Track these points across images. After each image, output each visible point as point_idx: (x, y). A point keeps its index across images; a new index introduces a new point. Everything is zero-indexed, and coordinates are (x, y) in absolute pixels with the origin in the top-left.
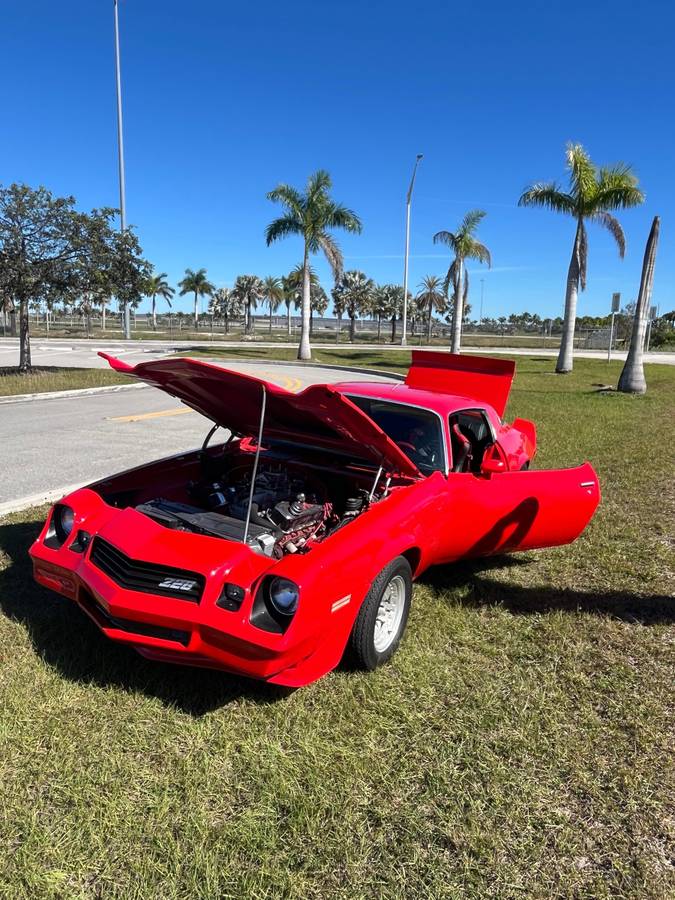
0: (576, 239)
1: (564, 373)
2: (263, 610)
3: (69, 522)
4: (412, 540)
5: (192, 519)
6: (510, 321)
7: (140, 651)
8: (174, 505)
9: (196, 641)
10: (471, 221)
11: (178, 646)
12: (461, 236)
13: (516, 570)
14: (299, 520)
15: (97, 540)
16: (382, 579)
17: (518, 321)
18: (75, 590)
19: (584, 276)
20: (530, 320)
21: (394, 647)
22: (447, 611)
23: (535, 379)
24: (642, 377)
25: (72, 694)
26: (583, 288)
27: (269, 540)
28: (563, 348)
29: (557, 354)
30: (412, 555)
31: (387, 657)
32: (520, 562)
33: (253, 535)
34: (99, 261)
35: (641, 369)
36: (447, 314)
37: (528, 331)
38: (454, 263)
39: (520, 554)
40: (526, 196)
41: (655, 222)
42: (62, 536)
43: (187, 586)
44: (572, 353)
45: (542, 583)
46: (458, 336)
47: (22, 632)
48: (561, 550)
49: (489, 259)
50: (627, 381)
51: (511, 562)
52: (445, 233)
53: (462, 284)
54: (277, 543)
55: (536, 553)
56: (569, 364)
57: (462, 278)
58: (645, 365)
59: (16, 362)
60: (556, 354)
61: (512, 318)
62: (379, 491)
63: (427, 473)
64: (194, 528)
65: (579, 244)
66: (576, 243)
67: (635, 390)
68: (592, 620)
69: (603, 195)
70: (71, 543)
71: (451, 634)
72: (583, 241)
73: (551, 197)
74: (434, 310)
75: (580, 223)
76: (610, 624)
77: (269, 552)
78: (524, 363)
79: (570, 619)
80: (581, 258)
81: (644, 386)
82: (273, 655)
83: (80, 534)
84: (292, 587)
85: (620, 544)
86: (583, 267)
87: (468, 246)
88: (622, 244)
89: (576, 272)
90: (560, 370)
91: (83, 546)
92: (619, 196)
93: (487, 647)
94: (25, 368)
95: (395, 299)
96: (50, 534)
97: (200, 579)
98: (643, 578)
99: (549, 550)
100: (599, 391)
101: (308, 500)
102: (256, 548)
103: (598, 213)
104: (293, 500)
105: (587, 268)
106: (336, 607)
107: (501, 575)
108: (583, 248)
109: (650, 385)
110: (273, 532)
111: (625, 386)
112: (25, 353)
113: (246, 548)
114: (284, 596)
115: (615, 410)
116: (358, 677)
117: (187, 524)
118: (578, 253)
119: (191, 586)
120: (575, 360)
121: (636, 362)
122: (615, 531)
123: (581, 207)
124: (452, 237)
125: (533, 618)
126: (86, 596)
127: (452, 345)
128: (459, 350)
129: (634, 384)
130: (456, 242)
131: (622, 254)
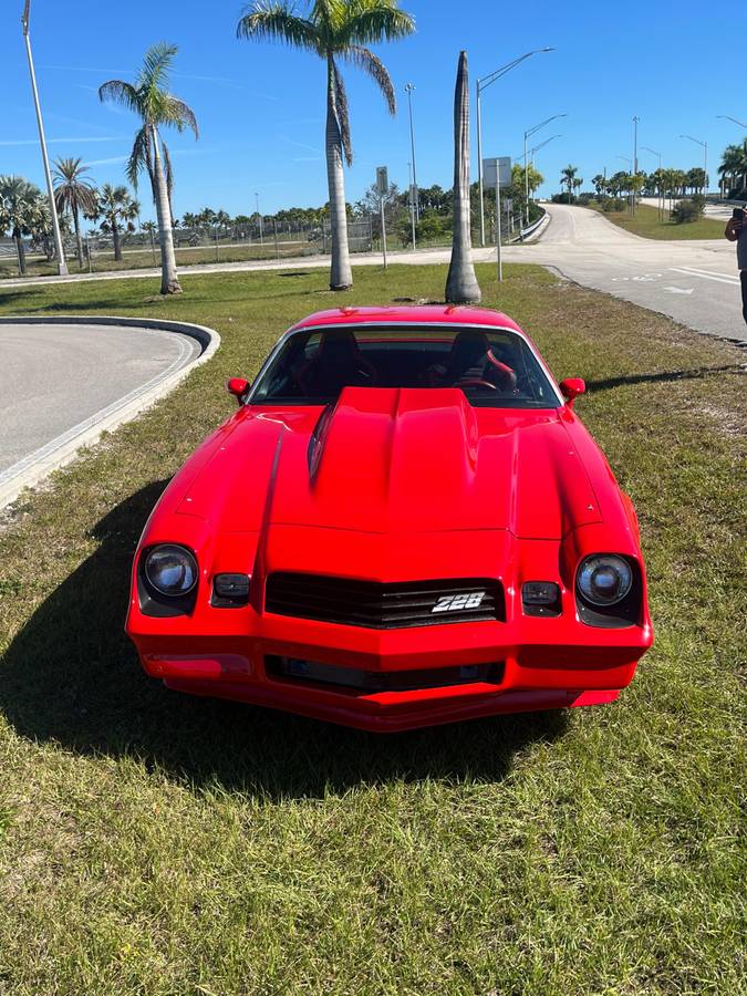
0: (330, 89)
1: (341, 289)
6: (185, 224)
9: (513, 673)
10: (156, 63)
12: (144, 88)
17: (197, 223)
19: (348, 143)
20: (215, 221)
24: (474, 280)
26: (349, 161)
28: (335, 254)
29: (329, 263)
35: (472, 267)
36: (102, 218)
38: (142, 132)
40: (247, 21)
41: (462, 59)
43: (473, 601)
46: (171, 249)
49: (195, 124)
50: (456, 287)
52: (118, 82)
53: (161, 166)
56: (347, 277)
57: (160, 155)
58: (477, 266)
65: (334, 96)
66: (329, 94)
67: (469, 299)
69: (357, 20)
70: (209, 598)
72: (339, 92)
73: (281, 23)
74: (81, 215)
75: (331, 63)
78: (272, 282)
80: (341, 118)
81: (479, 292)
86: (345, 129)
87: (160, 105)
88: (390, 95)
89: (337, 136)
90: (336, 285)
92: (380, 22)
95: (13, 201)
103: (355, 48)
105: (351, 131)
108: (340, 100)
111: (455, 293)
118: (334, 108)
119: (479, 600)
120: (355, 269)
121: (464, 260)
123: (328, 39)
124: (131, 89)
127: (164, 265)
128: (176, 272)
129: (467, 292)
130: (138, 98)
131: (392, 107)
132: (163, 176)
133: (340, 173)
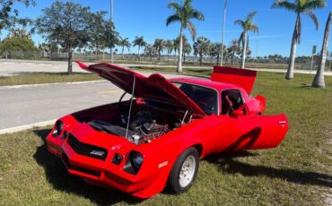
0: (296, 22)
1: (289, 79)
2: (130, 165)
3: (62, 127)
4: (199, 141)
5: (108, 128)
7: (86, 180)
8: (103, 122)
9: (103, 177)
10: (251, 15)
11: (96, 178)
12: (246, 22)
13: (250, 158)
14: (153, 131)
15: (70, 134)
16: (183, 155)
17: (272, 58)
18: (60, 153)
19: (300, 38)
20: (278, 58)
21: (190, 186)
22: (216, 172)
23: (275, 81)
24: (323, 81)
25: (57, 195)
26: (299, 43)
27: (137, 137)
28: (289, 69)
30: (199, 147)
31: (186, 189)
32: (252, 155)
33: (130, 135)
34: (98, 31)
35: (323, 78)
37: (277, 62)
38: (243, 33)
39: (252, 151)
40: (275, 4)
41: (330, 15)
42: (59, 132)
43: (100, 154)
44: (293, 71)
45: (260, 164)
47: (42, 170)
48: (271, 150)
49: (258, 31)
50: (316, 82)
51: (248, 154)
53: (246, 42)
54: (140, 139)
55: (260, 151)
56: (292, 76)
57: (246, 39)
58: (325, 77)
59: (66, 70)
60: (286, 71)
61: (270, 57)
62: (186, 120)
63: (209, 114)
64: (109, 132)
66: (296, 24)
67: (320, 87)
68: (278, 181)
69: (309, 3)
70: (62, 136)
71: (216, 182)
72: (299, 23)
74: (235, 53)
75: (299, 15)
76: (286, 183)
77: (136, 142)
79: (269, 179)
80: (298, 31)
81: (324, 85)
82: (130, 183)
83: (65, 132)
84: (142, 156)
85: (299, 149)
86: (299, 34)
87: (249, 26)
88: (317, 24)
89: (296, 36)
90: (287, 77)
91: (65, 136)
92: (316, 4)
93: (230, 188)
94: (70, 72)
95: (219, 49)
96: (55, 132)
97: (106, 151)
98: (305, 164)
99: (265, 150)
100: (304, 86)
101: (158, 123)
102: (130, 140)
103: (307, 11)
104: (151, 122)
105: (301, 34)
106: (160, 166)
107: (243, 160)
108: (299, 26)
109: (327, 85)
110: (140, 134)
111: (315, 84)
112: (70, 67)
113: (127, 140)
114: (139, 160)
115: (310, 95)
116: (172, 197)
117: (106, 130)
118: (297, 28)
119: (102, 154)
120: (295, 74)
121: (320, 75)
122: (297, 144)
123: (299, 9)
124: (242, 22)
125: (252, 178)
126: (64, 156)
129: (320, 84)
130: (243, 24)
131: (317, 28)
132: (246, 44)
133: (295, 46)
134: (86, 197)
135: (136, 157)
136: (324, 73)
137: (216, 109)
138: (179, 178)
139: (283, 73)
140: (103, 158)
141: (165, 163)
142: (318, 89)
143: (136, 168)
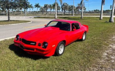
2: (43, 46)
9: (35, 50)
11: (33, 51)
15: (22, 39)
26: (104, 4)
28: (101, 15)
31: (61, 55)
35: (113, 18)
37: (97, 13)
38: (82, 1)
42: (18, 39)
43: (34, 44)
56: (102, 18)
58: (114, 18)
61: (94, 10)
74: (79, 9)
78: (94, 18)
81: (113, 21)
82: (44, 51)
86: (104, 1)
90: (100, 19)
91: (20, 40)
100: (106, 22)
106: (53, 46)
111: (110, 21)
114: (46, 45)
127: (81, 15)
128: (83, 16)
129: (112, 21)
133: (103, 6)
134: (30, 58)
135: (45, 44)
136: (113, 16)
137: (70, 30)
138: (59, 51)
139: (99, 17)
140: (35, 45)
141: (54, 46)
142: (111, 23)
143: (45, 47)
